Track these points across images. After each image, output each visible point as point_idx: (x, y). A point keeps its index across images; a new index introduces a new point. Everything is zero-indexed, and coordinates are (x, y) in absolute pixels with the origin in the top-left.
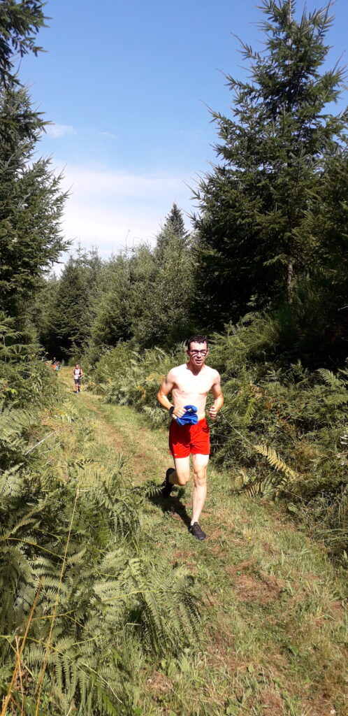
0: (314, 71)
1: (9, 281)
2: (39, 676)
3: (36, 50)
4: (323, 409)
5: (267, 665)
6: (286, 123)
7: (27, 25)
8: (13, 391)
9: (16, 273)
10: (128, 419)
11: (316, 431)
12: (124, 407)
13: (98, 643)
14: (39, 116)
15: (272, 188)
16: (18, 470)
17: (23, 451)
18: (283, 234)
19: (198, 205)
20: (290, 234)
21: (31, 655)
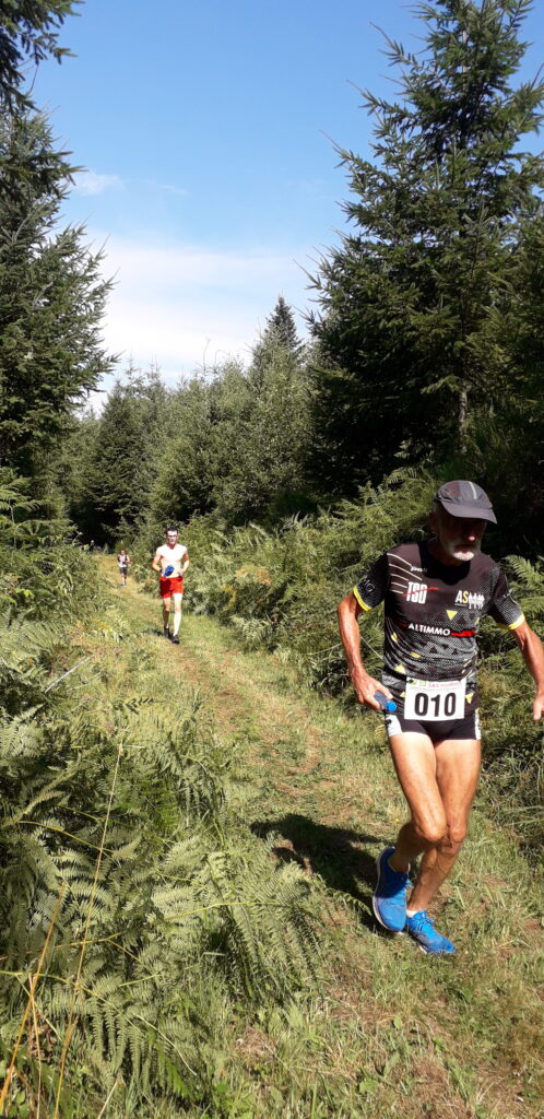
0: (503, 83)
1: (20, 421)
2: (66, 1034)
3: (59, 53)
5: (423, 1017)
6: (457, 166)
7: (46, 14)
8: (27, 593)
9: (30, 409)
10: (207, 635)
11: (503, 654)
12: (202, 617)
13: (158, 984)
14: (65, 159)
15: (434, 271)
16: (35, 715)
17: (43, 687)
18: (453, 344)
19: (318, 298)
20: (463, 344)
21: (55, 1001)
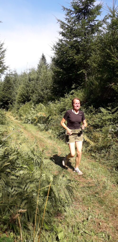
4: (102, 121)
6: (84, 23)
10: (32, 128)
11: (100, 128)
12: (30, 124)
13: (39, 204)
15: (79, 46)
16: (1, 146)
17: (2, 140)
18: (84, 62)
19: (54, 53)
